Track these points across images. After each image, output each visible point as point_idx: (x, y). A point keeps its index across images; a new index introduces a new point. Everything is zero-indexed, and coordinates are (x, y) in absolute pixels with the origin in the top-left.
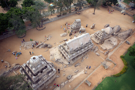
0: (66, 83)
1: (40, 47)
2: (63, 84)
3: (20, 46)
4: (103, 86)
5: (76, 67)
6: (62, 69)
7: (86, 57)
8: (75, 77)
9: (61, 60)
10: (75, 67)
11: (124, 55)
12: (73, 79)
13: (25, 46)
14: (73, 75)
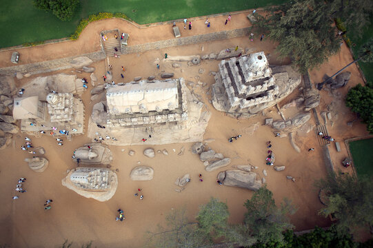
0: (207, 56)
2: (212, 56)
3: (264, 180)
4: (157, 17)
6: (199, 83)
8: (187, 58)
9: (192, 100)
10: (173, 73)
12: (192, 56)
13: (254, 175)
14: (188, 61)
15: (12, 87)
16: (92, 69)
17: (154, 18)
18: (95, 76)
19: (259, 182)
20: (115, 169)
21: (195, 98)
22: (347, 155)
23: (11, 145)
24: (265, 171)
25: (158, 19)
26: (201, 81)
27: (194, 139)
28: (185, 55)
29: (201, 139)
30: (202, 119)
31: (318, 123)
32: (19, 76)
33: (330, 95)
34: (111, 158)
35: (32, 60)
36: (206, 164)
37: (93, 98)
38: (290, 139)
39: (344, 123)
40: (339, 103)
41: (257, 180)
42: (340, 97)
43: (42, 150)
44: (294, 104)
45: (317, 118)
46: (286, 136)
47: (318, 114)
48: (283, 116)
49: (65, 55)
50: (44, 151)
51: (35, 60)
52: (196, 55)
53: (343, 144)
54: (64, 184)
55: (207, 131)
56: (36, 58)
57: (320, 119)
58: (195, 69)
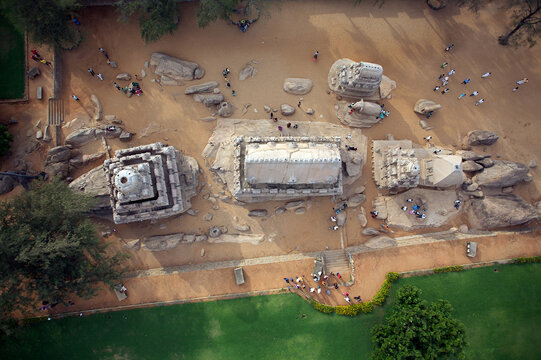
0: (198, 239)
1: (197, 98)
2: (190, 239)
3: (146, 64)
5: (250, 218)
6: (214, 200)
7: (301, 205)
8: (228, 239)
9: (227, 174)
10: (250, 215)
11: (406, 276)
12: (220, 241)
13: (158, 71)
14: (226, 233)
15: (472, 212)
16: (365, 232)
17: (272, 302)
18: (360, 222)
19: (153, 63)
20: (332, 95)
21: (221, 176)
22: (31, 82)
23: (463, 135)
24: (144, 75)
25: (267, 301)
26: (211, 202)
27: (229, 122)
28: (229, 243)
29: (220, 121)
30: (216, 147)
31: (59, 129)
32: (465, 228)
33: (30, 164)
34: (337, 107)
35: (449, 246)
36: (216, 90)
37: (362, 189)
38: (101, 112)
39: (21, 123)
40: (21, 152)
41: (156, 66)
42: (16, 160)
43: (424, 125)
44: (85, 158)
45: (57, 135)
46: (106, 117)
47: (55, 140)
48: (104, 142)
49: (404, 251)
50: (421, 125)
51: (445, 246)
52: (213, 243)
53: (32, 96)
54: (394, 83)
55: (211, 131)
56: (443, 249)
57: (54, 134)
58: (218, 221)
